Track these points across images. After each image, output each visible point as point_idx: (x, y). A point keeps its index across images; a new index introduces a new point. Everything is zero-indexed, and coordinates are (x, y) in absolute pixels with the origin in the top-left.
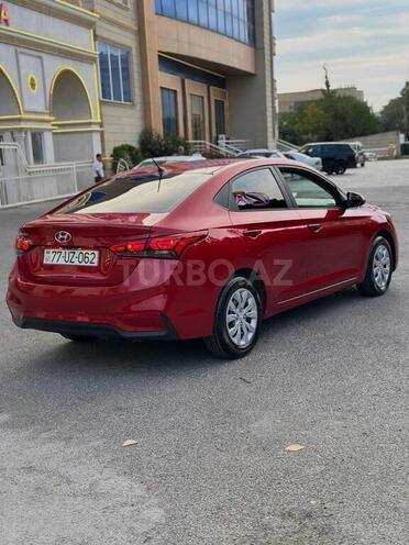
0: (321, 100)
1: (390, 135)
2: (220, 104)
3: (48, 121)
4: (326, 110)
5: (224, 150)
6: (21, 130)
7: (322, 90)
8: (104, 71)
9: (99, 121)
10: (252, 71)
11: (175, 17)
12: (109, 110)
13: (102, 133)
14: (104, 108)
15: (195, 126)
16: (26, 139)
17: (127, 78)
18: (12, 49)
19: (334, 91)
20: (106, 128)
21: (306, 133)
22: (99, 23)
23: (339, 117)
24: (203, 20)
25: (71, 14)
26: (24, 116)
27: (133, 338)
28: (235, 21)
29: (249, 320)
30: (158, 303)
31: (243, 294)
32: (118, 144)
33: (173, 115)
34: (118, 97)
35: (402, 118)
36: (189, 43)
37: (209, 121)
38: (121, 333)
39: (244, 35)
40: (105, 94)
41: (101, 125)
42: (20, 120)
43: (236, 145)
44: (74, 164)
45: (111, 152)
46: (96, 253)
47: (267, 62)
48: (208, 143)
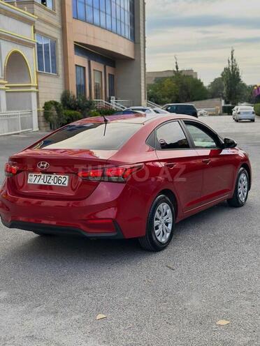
0: (173, 77)
1: (216, 101)
2: (112, 77)
3: (3, 84)
4: (177, 83)
5: (114, 106)
7: (174, 71)
8: (39, 53)
9: (36, 85)
10: (133, 57)
11: (85, 21)
12: (42, 78)
13: (38, 93)
14: (39, 76)
15: (96, 90)
17: (54, 58)
19: (181, 71)
20: (40, 90)
21: (164, 97)
22: (37, 22)
23: (184, 88)
24: (103, 23)
27: (91, 237)
28: (123, 25)
29: (167, 224)
30: (111, 213)
31: (164, 207)
32: (48, 100)
33: (83, 83)
34: (48, 70)
35: (223, 90)
36: (94, 38)
37: (105, 87)
38: (84, 233)
39: (128, 34)
40: (40, 67)
41: (37, 87)
43: (122, 103)
44: (19, 112)
45: (43, 105)
46: (67, 177)
47: (142, 52)
48: (104, 101)
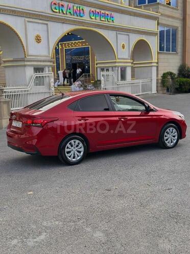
3: (129, 62)
6: (116, 66)
9: (157, 61)
12: (161, 56)
13: (157, 67)
16: (118, 70)
18: (115, 32)
20: (160, 64)
22: (160, 17)
25: (146, 15)
26: (117, 61)
32: (165, 72)
40: (161, 48)
41: (157, 63)
42: (115, 62)
44: (141, 81)
45: (162, 75)
